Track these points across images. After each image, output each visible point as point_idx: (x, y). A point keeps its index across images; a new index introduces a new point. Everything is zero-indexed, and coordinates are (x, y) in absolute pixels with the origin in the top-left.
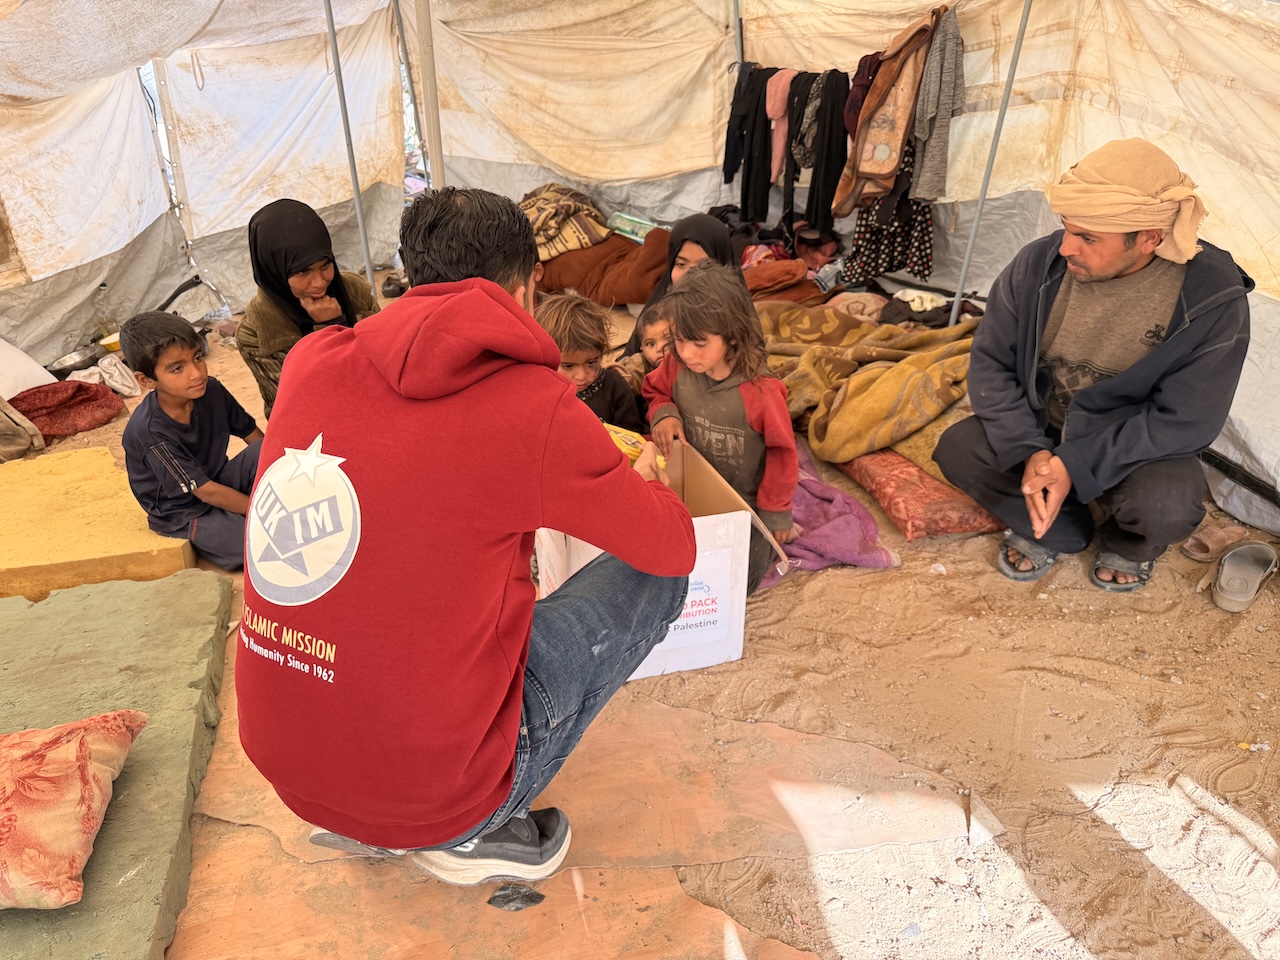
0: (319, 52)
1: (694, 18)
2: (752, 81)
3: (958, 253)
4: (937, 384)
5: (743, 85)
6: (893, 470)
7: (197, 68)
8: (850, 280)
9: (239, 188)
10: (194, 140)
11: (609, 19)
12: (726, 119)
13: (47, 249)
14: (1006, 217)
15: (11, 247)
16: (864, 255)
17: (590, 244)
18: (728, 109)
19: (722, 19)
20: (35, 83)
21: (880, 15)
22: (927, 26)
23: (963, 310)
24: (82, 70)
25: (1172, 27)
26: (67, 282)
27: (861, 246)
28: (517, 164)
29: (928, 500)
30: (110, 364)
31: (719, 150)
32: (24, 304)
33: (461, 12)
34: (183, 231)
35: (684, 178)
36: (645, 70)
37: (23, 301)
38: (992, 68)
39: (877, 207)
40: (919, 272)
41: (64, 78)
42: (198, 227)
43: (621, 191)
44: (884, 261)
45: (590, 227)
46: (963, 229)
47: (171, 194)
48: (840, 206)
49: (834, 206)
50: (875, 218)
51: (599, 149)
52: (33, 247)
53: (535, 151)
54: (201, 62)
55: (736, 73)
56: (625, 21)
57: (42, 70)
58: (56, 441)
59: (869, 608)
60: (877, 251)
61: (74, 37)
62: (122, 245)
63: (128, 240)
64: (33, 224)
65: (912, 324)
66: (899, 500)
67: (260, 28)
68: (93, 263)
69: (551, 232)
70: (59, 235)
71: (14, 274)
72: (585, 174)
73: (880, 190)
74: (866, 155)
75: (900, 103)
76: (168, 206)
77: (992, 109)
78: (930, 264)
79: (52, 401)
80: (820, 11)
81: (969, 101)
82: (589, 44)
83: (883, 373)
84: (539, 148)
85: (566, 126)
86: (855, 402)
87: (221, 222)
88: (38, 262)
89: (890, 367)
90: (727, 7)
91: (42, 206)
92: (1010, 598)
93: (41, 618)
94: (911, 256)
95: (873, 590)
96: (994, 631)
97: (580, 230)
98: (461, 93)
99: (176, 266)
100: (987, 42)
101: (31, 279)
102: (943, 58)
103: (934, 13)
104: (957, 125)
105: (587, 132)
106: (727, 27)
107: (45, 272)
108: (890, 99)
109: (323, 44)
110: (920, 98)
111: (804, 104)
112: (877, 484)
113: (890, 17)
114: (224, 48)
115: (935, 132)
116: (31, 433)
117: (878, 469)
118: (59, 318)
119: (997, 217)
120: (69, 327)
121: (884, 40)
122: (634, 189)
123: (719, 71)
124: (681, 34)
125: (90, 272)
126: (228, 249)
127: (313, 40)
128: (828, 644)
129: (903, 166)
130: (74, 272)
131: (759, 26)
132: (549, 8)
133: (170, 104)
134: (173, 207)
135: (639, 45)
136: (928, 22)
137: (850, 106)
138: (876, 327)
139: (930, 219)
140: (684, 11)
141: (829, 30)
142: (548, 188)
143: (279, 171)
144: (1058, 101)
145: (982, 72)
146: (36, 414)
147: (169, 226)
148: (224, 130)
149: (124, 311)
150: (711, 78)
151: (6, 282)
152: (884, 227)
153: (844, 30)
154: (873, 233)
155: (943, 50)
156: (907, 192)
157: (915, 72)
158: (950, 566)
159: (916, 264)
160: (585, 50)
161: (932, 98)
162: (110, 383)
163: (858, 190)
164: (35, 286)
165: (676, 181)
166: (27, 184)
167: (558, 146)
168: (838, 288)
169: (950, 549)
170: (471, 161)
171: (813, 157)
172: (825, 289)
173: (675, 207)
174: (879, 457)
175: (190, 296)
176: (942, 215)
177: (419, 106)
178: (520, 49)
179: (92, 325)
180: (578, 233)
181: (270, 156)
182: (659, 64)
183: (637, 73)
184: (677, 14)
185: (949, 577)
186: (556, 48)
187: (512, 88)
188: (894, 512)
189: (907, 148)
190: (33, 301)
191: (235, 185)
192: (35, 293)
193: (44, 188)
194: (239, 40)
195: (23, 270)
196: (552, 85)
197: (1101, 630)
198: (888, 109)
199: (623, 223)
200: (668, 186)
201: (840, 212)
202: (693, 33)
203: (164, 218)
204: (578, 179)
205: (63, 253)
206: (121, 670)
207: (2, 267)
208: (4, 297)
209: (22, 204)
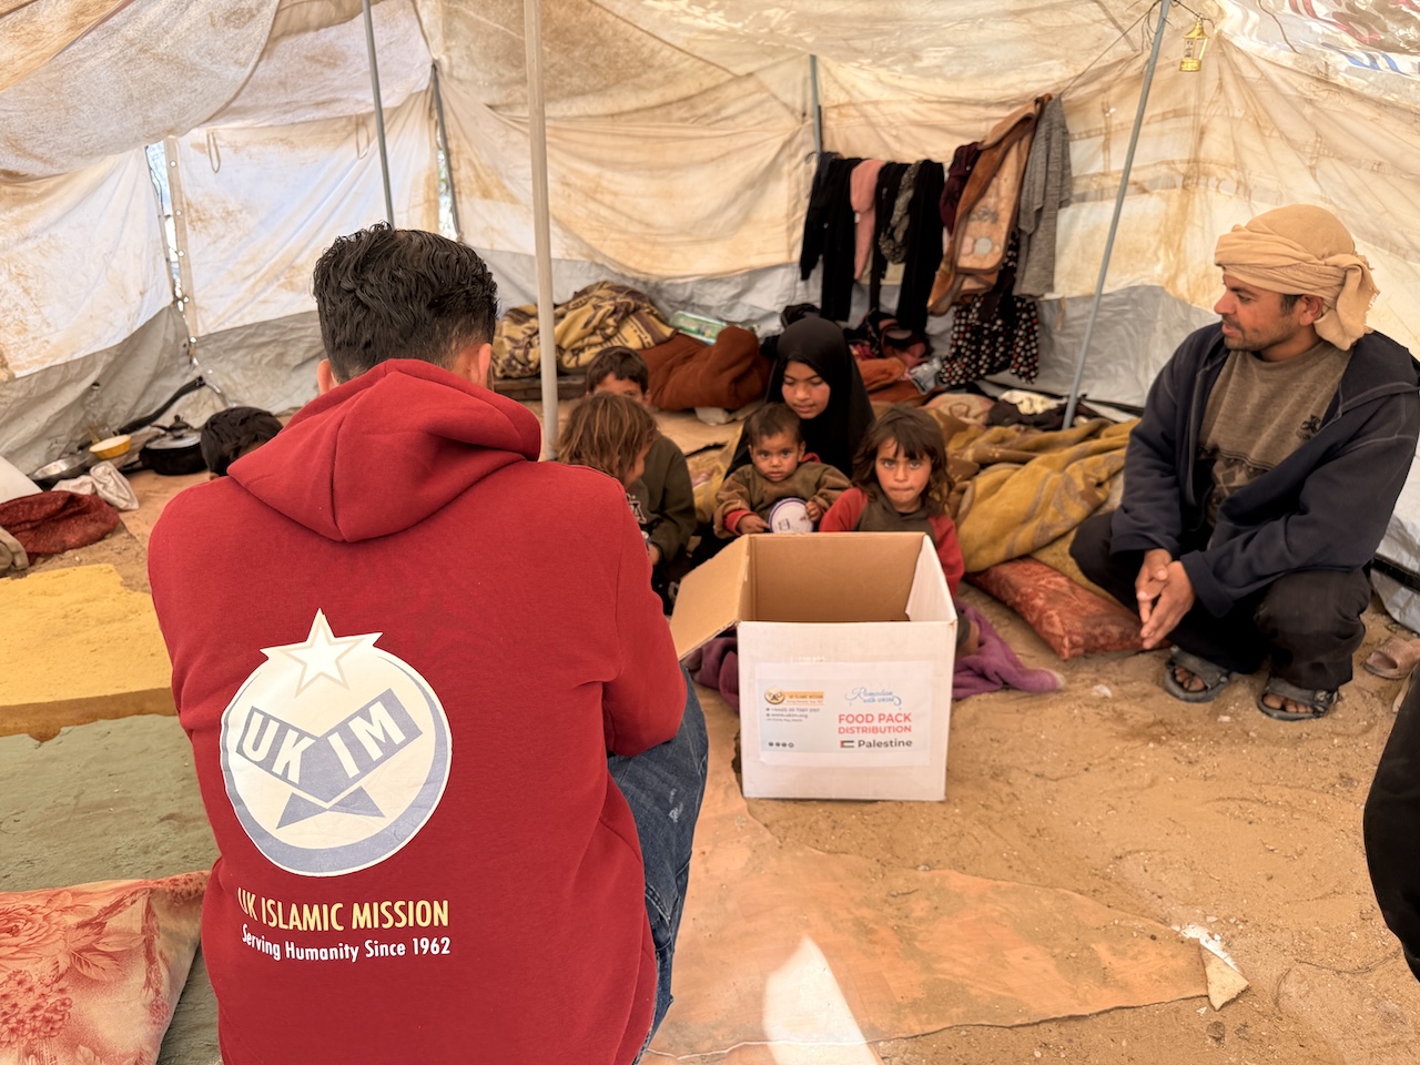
0: (349, 135)
1: (768, 105)
2: (833, 174)
3: (1064, 353)
4: (1080, 485)
5: (823, 176)
6: (1038, 580)
7: (213, 149)
8: (949, 382)
9: (252, 280)
10: (205, 227)
11: (675, 105)
12: (801, 214)
13: (32, 343)
14: (1117, 313)
16: (964, 355)
17: (652, 344)
18: (806, 203)
19: (798, 106)
20: (36, 157)
21: (977, 103)
22: (1030, 114)
23: (1077, 413)
24: (90, 144)
25: (1308, 110)
26: (55, 380)
27: (962, 346)
28: (566, 260)
29: (1084, 613)
30: (104, 473)
31: (794, 245)
33: (509, 95)
34: (186, 328)
35: (755, 275)
36: (713, 160)
37: (3, 400)
38: (1101, 157)
39: (978, 305)
40: (1024, 374)
41: (69, 152)
42: (203, 322)
43: (685, 289)
44: (985, 361)
45: (652, 325)
46: (1070, 327)
47: (174, 286)
48: (936, 304)
49: (930, 303)
50: (976, 316)
51: (659, 244)
52: (16, 340)
53: (589, 246)
54: (218, 142)
55: (814, 165)
56: (693, 107)
57: (46, 142)
58: (40, 560)
59: (1033, 736)
60: (978, 353)
61: (85, 107)
62: (119, 340)
63: (125, 335)
64: (17, 314)
65: (1022, 428)
66: (1053, 612)
67: (287, 108)
68: (85, 358)
69: (609, 331)
70: (44, 327)
72: (645, 270)
73: (980, 286)
74: (966, 249)
75: (1004, 192)
76: (171, 299)
77: (1102, 199)
78: (1037, 364)
79: (37, 514)
80: (909, 98)
81: (1077, 191)
82: (652, 131)
83: (1011, 474)
84: (593, 243)
85: (624, 219)
86: (986, 504)
87: (230, 317)
88: (20, 357)
89: (1017, 469)
90: (804, 94)
91: (28, 294)
92: (1189, 722)
93: (54, 759)
94: (1015, 356)
95: (1034, 715)
96: (1180, 758)
97: (642, 329)
98: (506, 182)
99: (176, 366)
100: (1096, 130)
101: (13, 375)
102: (1048, 148)
103: (1037, 101)
104: (1064, 216)
105: (648, 225)
106: (804, 115)
107: (30, 367)
108: (991, 190)
109: (354, 126)
110: (1025, 189)
111: (894, 195)
112: (1022, 595)
113: (988, 105)
114: (244, 128)
115: (1042, 224)
116: (13, 549)
117: (1021, 579)
118: (44, 420)
119: (1108, 314)
120: (54, 432)
121: (983, 127)
122: (699, 286)
123: (795, 161)
124: (753, 122)
125: (82, 368)
126: (237, 348)
127: (344, 122)
128: (995, 776)
129: (1006, 260)
130: (63, 368)
131: (840, 114)
132: (609, 93)
133: (179, 187)
134: (176, 299)
135: (707, 133)
136: (1032, 110)
137: (946, 199)
138: (985, 431)
139: (1036, 317)
140: (758, 97)
141: (919, 118)
142: (601, 285)
143: (299, 262)
144: (1175, 190)
145: (1092, 159)
146: (18, 528)
147: (171, 321)
148: (239, 216)
149: (117, 415)
150: (786, 168)
152: (986, 325)
153: (938, 118)
154: (973, 333)
155: (1048, 139)
156: (1011, 288)
157: (1019, 161)
158: (1114, 687)
159: (1021, 364)
160: (646, 137)
161: (1038, 188)
162: (104, 494)
163: (956, 286)
164: (19, 383)
165: (746, 278)
166: (13, 269)
167: (613, 240)
168: (937, 390)
169: (1109, 669)
170: (515, 255)
171: (903, 252)
172: (924, 390)
173: (744, 305)
174: (1021, 566)
175: (192, 400)
176: (1047, 314)
177: (457, 196)
178: (574, 136)
179: (79, 431)
180: (639, 333)
181: (289, 245)
182: (728, 153)
183: (704, 163)
184: (750, 101)
185: (1115, 700)
186: (614, 135)
187: (564, 177)
188: (1046, 627)
189: (1010, 242)
190: (17, 400)
191: (248, 278)
192: (19, 391)
193: (31, 275)
194: (262, 119)
195: (7, 366)
196: (608, 175)
197: (1298, 755)
198: (990, 201)
199: (688, 322)
200: (737, 284)
201: (937, 311)
202: (767, 120)
203: (166, 312)
204: (636, 275)
205: (49, 347)
206: (162, 820)
209: (6, 292)
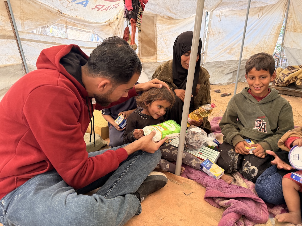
0: (257, 13)
7: (220, 16)
10: (213, 36)
13: (164, 55)
15: (156, 53)
20: (173, 13)
32: (154, 67)
34: (203, 60)
41: (180, 12)
52: (161, 54)
54: (222, 14)
57: (175, 9)
64: (162, 48)
71: (154, 59)
87: (213, 59)
91: (166, 44)
114: (229, 11)
126: (213, 67)
133: (210, 25)
148: (222, 34)
151: (151, 61)
164: (157, 63)
170: (298, 50)
191: (220, 50)
207: (152, 57)
208: (150, 64)
209: (161, 43)
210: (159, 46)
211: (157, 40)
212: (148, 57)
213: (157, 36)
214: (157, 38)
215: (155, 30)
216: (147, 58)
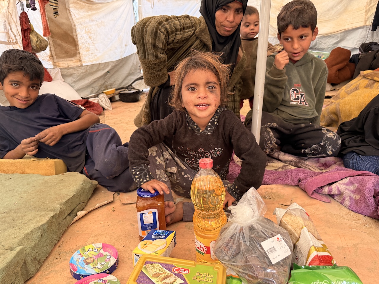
7: (152, 1)
13: (91, 55)
15: (78, 52)
26: (95, 68)
30: (103, 97)
32: (78, 73)
35: (347, 33)
37: (78, 72)
52: (85, 53)
62: (117, 59)
63: (120, 58)
64: (87, 45)
68: (106, 63)
70: (95, 51)
71: (77, 62)
88: (86, 59)
91: (91, 39)
99: (136, 73)
101: (82, 65)
107: (88, 63)
120: (94, 85)
125: (104, 66)
130: (98, 65)
147: (136, 58)
149: (115, 84)
151: (73, 64)
162: (101, 103)
164: (84, 67)
165: (342, 34)
166: (87, 30)
175: (139, 83)
179: (103, 87)
190: (82, 73)
192: (83, 70)
193: (93, 33)
195: (80, 61)
200: (338, 37)
205: (96, 57)
207: (73, 59)
208: (72, 69)
209: (83, 37)
210: (81, 41)
211: (76, 32)
212: (68, 59)
213: (75, 26)
214: (76, 30)
215: (70, 17)
216: (66, 61)
